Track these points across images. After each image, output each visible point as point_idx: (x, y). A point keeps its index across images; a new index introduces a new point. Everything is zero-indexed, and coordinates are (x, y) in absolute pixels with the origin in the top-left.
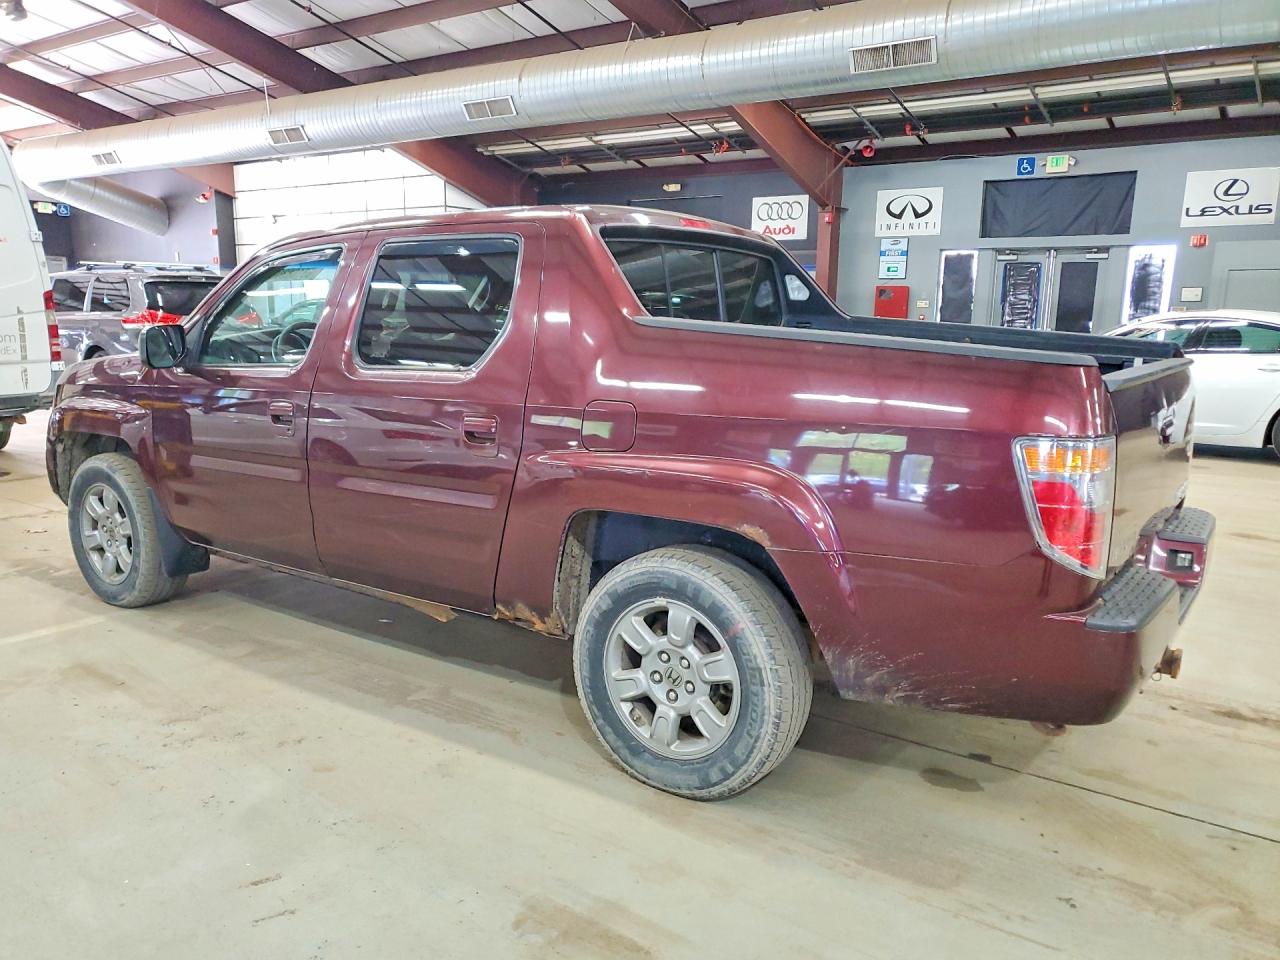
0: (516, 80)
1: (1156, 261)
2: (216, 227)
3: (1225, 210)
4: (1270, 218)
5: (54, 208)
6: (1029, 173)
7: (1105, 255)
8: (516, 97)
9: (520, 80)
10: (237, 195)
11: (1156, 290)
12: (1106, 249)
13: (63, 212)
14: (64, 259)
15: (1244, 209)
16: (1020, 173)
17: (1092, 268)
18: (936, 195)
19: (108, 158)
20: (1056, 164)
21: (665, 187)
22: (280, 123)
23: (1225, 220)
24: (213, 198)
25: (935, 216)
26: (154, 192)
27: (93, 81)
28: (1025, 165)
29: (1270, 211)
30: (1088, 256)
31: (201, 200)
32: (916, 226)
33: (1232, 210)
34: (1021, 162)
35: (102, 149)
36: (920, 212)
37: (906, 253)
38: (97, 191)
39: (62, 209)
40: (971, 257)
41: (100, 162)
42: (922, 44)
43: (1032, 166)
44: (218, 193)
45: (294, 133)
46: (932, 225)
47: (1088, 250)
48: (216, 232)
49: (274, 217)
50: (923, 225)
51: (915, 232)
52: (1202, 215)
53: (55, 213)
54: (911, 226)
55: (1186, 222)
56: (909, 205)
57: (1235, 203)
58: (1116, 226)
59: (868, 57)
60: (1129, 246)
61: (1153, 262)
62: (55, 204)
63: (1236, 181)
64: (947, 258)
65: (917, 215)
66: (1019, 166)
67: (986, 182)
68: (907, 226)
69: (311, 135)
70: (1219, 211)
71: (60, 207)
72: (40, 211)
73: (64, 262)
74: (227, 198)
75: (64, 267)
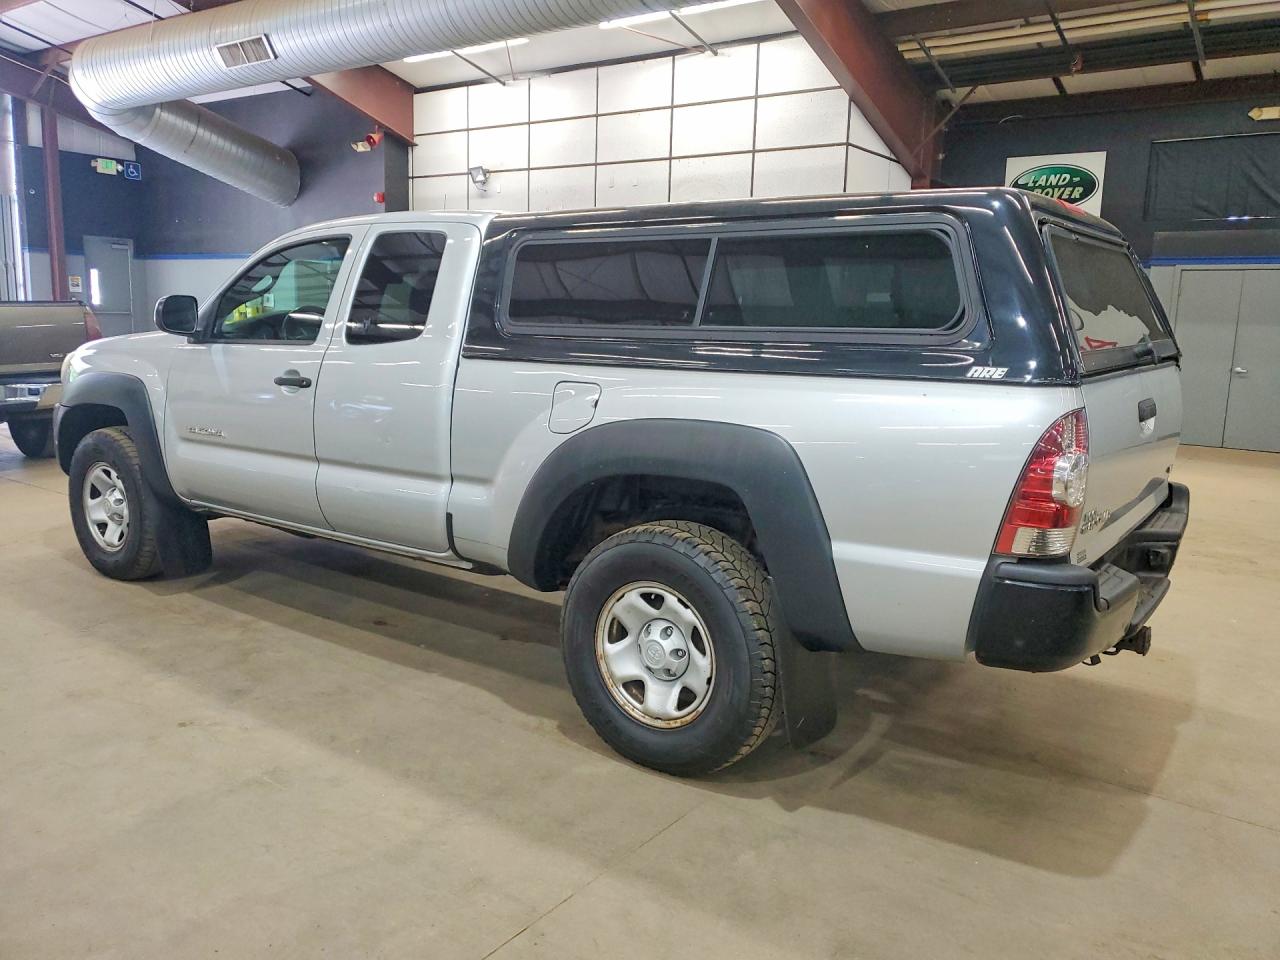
5: (120, 168)
10: (416, 140)
13: (132, 174)
14: (131, 242)
21: (1255, 114)
24: (383, 145)
31: (362, 148)
39: (131, 169)
44: (388, 134)
48: (383, 198)
49: (486, 172)
53: (119, 175)
62: (120, 161)
71: (128, 167)
72: (99, 170)
73: (129, 248)
74: (401, 144)
75: (130, 253)
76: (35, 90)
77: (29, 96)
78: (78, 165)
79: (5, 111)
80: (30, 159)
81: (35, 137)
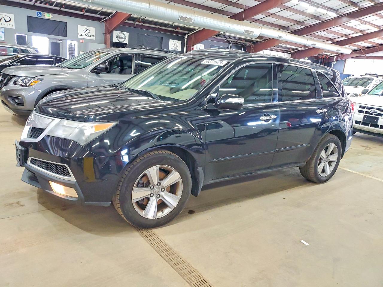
1: (73, 44)
3: (86, 35)
4: (94, 39)
6: (40, 16)
7: (61, 41)
11: (74, 51)
12: (61, 40)
15: (90, 36)
16: (37, 16)
17: (58, 44)
18: (12, 16)
20: (48, 16)
23: (86, 37)
25: (12, 23)
28: (39, 14)
29: (94, 37)
30: (57, 41)
32: (6, 25)
33: (87, 35)
34: (37, 13)
36: (7, 21)
37: (3, 32)
40: (25, 36)
43: (41, 15)
46: (12, 25)
47: (58, 40)
50: (9, 25)
51: (6, 26)
52: (82, 35)
54: (4, 24)
55: (79, 37)
56: (3, 18)
57: (88, 34)
58: (63, 34)
60: (67, 40)
61: (72, 44)
63: (87, 29)
64: (17, 35)
65: (6, 21)
66: (37, 14)
67: (27, 16)
68: (3, 24)
70: (85, 35)
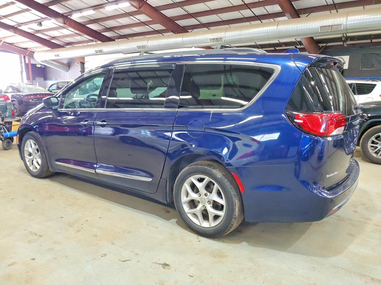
0: (147, 41)
2: (80, 70)
5: (41, 66)
8: (147, 45)
9: (148, 42)
10: (85, 63)
13: (43, 67)
19: (58, 55)
22: (97, 49)
24: (80, 63)
26: (65, 62)
27: (54, 38)
31: (77, 64)
35: (56, 53)
38: (53, 62)
39: (43, 66)
41: (56, 56)
42: (221, 38)
44: (81, 62)
45: (100, 51)
48: (80, 71)
53: (41, 67)
59: (212, 40)
62: (41, 65)
69: (104, 51)
72: (37, 66)
73: (43, 79)
74: (83, 64)
75: (43, 80)
76: (27, 54)
77: (26, 55)
78: (34, 66)
79: (22, 58)
80: (27, 65)
81: (27, 62)
